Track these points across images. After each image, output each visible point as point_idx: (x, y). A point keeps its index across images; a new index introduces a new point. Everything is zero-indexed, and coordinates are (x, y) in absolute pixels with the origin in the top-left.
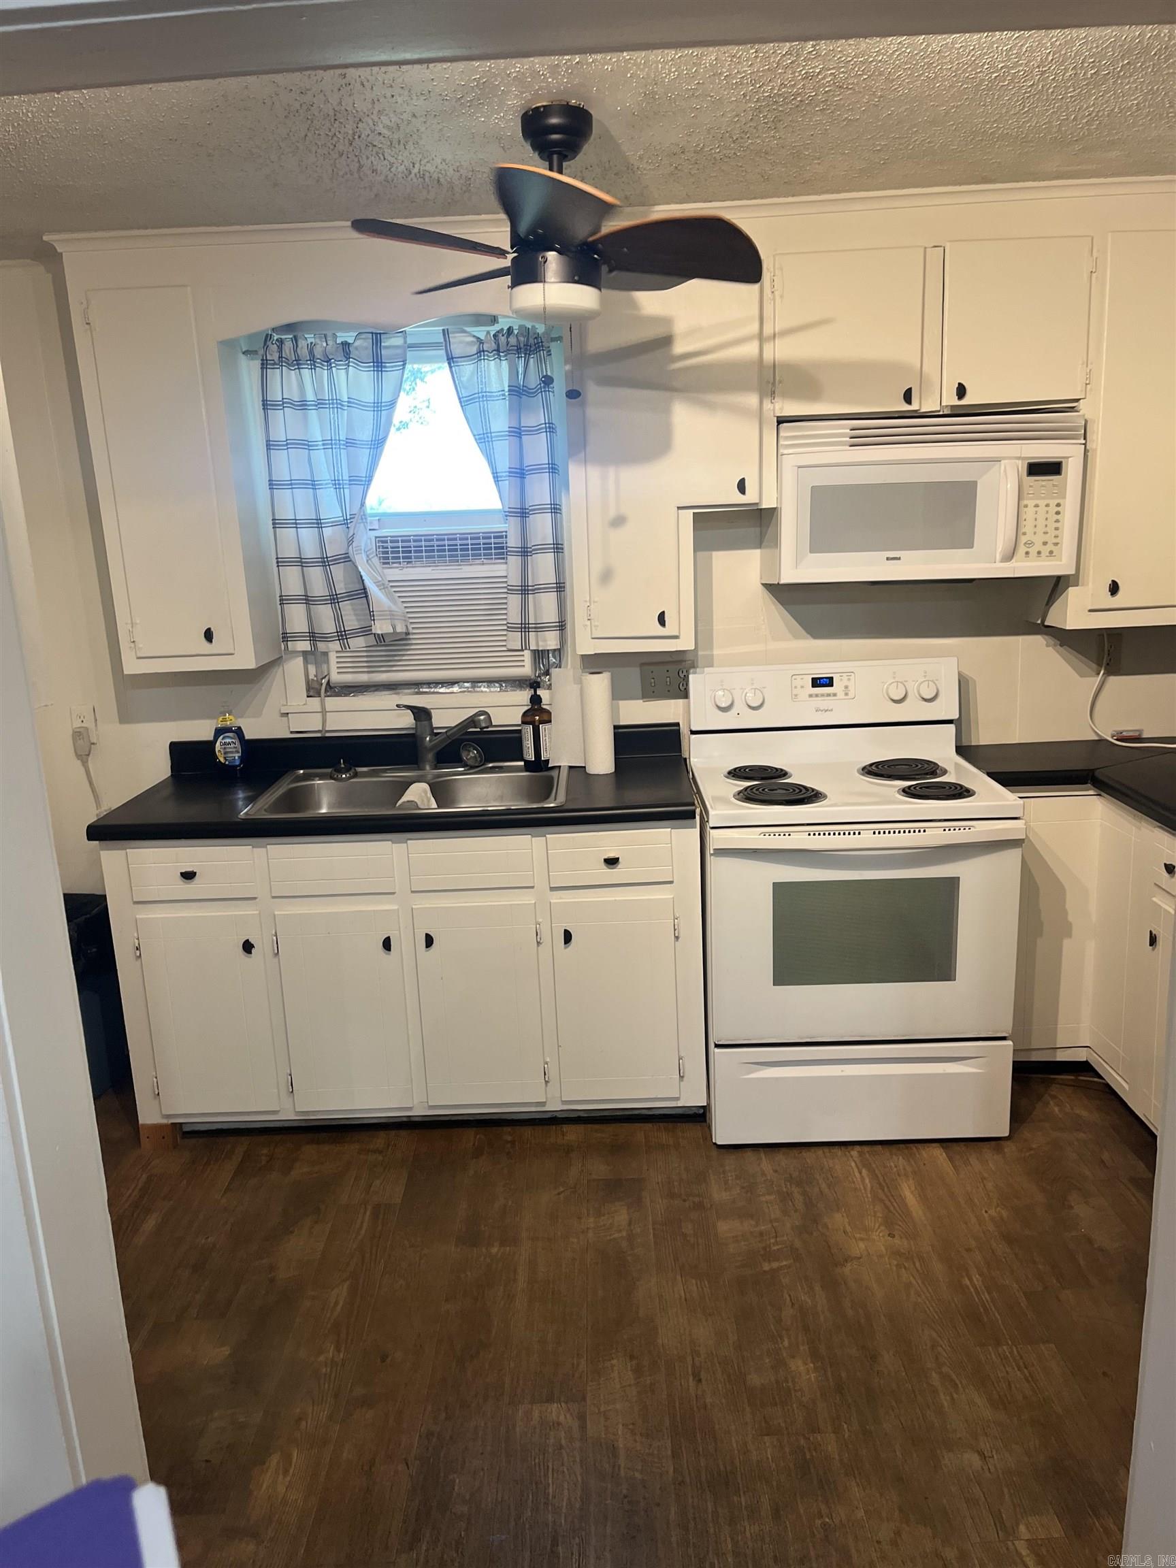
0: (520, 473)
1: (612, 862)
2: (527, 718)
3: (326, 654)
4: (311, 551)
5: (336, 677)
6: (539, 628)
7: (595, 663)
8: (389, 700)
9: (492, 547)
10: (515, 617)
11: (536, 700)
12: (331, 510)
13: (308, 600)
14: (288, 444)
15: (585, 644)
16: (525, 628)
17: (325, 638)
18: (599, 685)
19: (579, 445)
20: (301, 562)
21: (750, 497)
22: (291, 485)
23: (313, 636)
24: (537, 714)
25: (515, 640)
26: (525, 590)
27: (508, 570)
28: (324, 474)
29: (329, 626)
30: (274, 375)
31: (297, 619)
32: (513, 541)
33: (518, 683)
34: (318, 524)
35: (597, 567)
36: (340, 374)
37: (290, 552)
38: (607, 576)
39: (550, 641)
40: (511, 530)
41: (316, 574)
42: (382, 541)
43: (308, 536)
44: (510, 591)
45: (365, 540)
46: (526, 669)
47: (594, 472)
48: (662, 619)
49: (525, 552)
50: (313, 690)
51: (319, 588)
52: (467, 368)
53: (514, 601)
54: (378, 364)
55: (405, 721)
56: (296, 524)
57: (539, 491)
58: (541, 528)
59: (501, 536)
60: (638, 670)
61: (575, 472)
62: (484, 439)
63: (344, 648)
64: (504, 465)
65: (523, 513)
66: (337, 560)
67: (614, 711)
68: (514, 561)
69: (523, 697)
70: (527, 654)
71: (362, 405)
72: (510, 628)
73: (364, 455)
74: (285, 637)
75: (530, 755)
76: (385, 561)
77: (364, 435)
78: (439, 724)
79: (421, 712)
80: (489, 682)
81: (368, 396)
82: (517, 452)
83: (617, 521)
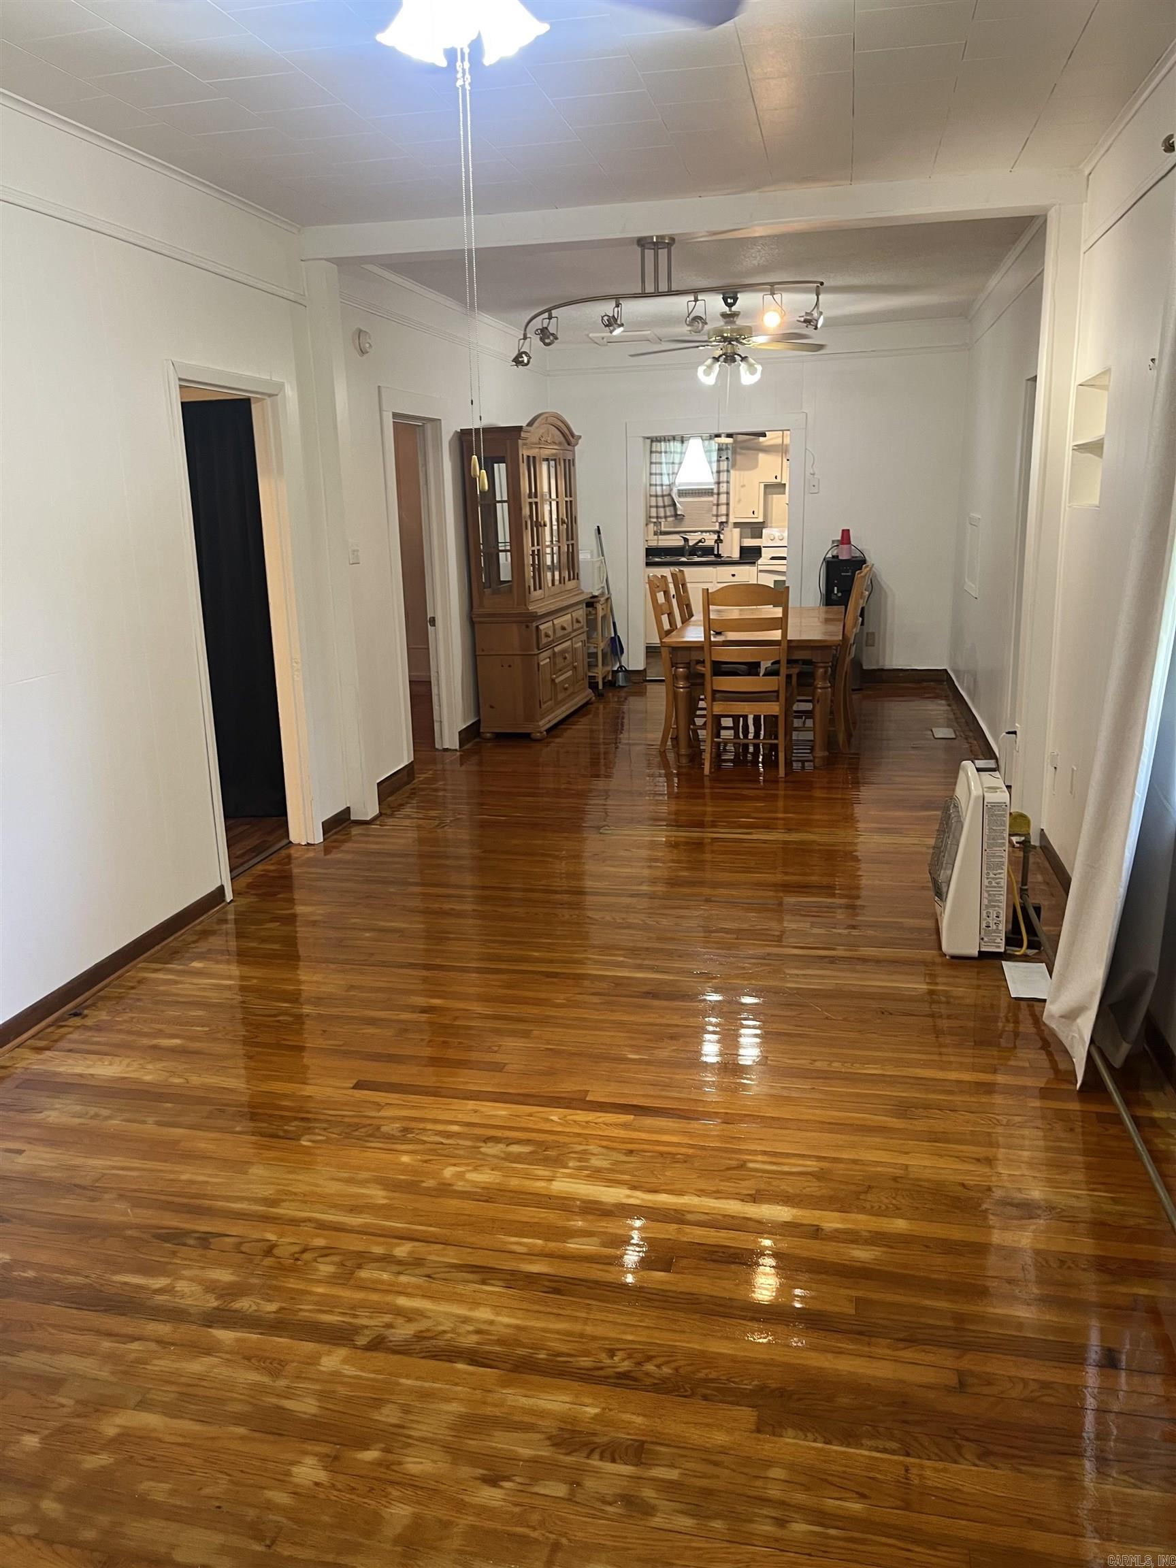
0: (719, 472)
1: (733, 575)
2: (716, 542)
3: (660, 523)
4: (659, 493)
5: (663, 529)
6: (722, 515)
7: (736, 525)
8: (677, 537)
9: (709, 492)
10: (715, 513)
11: (719, 536)
12: (666, 481)
13: (657, 507)
14: (656, 463)
15: (732, 520)
16: (717, 516)
17: (661, 518)
18: (737, 531)
19: (734, 466)
20: (656, 496)
21: (779, 480)
22: (656, 474)
23: (657, 517)
24: (719, 541)
25: (714, 519)
26: (718, 505)
27: (714, 499)
28: (664, 471)
29: (662, 514)
30: (654, 444)
31: (653, 512)
32: (715, 491)
33: (714, 532)
34: (662, 485)
35: (737, 499)
36: (672, 443)
37: (654, 493)
38: (739, 501)
39: (724, 519)
40: (714, 487)
41: (660, 499)
42: (679, 490)
43: (659, 488)
44: (714, 505)
45: (675, 490)
46: (717, 528)
47: (737, 472)
48: (753, 513)
49: (718, 494)
50: (655, 534)
51: (661, 504)
52: (707, 442)
53: (715, 507)
54: (682, 442)
55: (682, 543)
56: (656, 485)
57: (724, 477)
58: (724, 488)
59: (712, 489)
60: (749, 530)
61: (732, 472)
62: (710, 462)
63: (666, 521)
64: (715, 470)
65: (719, 483)
66: (666, 496)
67: (740, 542)
68: (716, 496)
69: (715, 537)
70: (717, 524)
71: (677, 453)
72: (713, 516)
73: (676, 466)
74: (650, 517)
75: (716, 553)
76: (679, 496)
77: (677, 461)
78: (691, 543)
79: (686, 540)
80: (706, 532)
81: (679, 450)
82: (719, 466)
83: (743, 486)
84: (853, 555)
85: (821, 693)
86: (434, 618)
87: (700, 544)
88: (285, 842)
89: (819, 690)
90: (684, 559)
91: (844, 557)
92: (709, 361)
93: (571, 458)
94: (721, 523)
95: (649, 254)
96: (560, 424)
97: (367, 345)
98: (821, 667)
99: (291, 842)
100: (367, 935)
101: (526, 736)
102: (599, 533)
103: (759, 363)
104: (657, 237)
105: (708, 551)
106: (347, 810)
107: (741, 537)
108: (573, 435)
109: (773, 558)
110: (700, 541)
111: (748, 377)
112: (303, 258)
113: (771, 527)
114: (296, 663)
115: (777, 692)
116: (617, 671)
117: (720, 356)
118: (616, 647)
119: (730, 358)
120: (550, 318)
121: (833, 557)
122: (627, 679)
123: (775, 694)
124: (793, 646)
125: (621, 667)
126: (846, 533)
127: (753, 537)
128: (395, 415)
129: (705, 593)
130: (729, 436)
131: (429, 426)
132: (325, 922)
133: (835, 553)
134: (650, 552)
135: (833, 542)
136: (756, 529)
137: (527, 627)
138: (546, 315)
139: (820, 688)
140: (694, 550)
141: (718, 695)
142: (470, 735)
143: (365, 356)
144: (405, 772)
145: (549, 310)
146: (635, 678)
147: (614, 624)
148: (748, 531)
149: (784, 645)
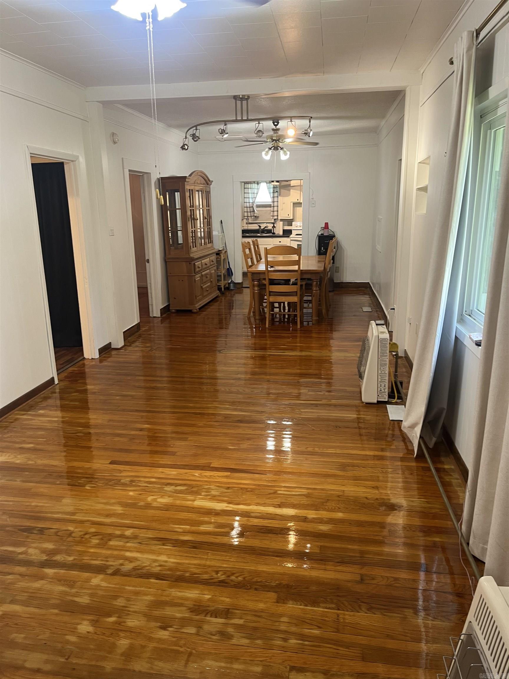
0: (273, 197)
1: (280, 242)
3: (249, 219)
4: (248, 206)
5: (250, 222)
6: (275, 216)
7: (281, 220)
8: (256, 225)
9: (270, 206)
10: (272, 215)
11: (274, 225)
12: (251, 201)
13: (247, 212)
14: (247, 193)
15: (279, 218)
18: (281, 223)
19: (280, 195)
20: (247, 207)
21: (299, 201)
22: (247, 198)
23: (248, 217)
24: (274, 227)
25: (272, 218)
26: (273, 211)
27: (272, 209)
28: (250, 196)
29: (249, 215)
30: (246, 185)
31: (246, 214)
32: (272, 205)
33: (272, 223)
36: (253, 185)
37: (245, 206)
38: (282, 210)
40: (272, 203)
41: (248, 209)
42: (257, 205)
43: (248, 204)
45: (255, 205)
46: (273, 221)
47: (281, 197)
48: (288, 215)
49: (274, 207)
50: (247, 224)
51: (249, 211)
52: (268, 184)
53: (272, 213)
54: (258, 184)
55: (258, 228)
56: (247, 203)
57: (276, 199)
58: (276, 204)
59: (271, 205)
61: (279, 197)
62: (270, 193)
63: (251, 218)
64: (272, 196)
65: (274, 202)
66: (251, 207)
67: (283, 228)
68: (272, 208)
69: (272, 225)
70: (273, 220)
71: (255, 189)
72: (271, 216)
73: (255, 195)
74: (244, 216)
75: (273, 232)
76: (257, 208)
77: (256, 192)
78: (262, 228)
79: (260, 226)
80: (268, 223)
81: (256, 188)
82: (273, 195)
83: (284, 203)
84: (330, 234)
85: (315, 293)
86: (148, 259)
87: (266, 228)
88: (82, 358)
89: (314, 291)
90: (259, 235)
91: (326, 234)
92: (267, 149)
93: (209, 191)
94: (275, 219)
95: (239, 103)
96: (204, 175)
97: (117, 140)
98: (315, 281)
99: (85, 358)
100: (117, 398)
101: (190, 311)
102: (222, 223)
103: (288, 151)
104: (242, 95)
105: (269, 231)
106: (110, 343)
107: (284, 225)
108: (209, 180)
109: (297, 235)
110: (266, 227)
111: (284, 156)
112: (87, 101)
113: (296, 221)
114: (86, 279)
115: (296, 292)
116: (230, 283)
117: (272, 147)
118: (229, 272)
119: (276, 148)
120: (196, 129)
121: (322, 234)
122: (234, 287)
123: (296, 293)
124: (303, 272)
125: (232, 281)
126: (327, 224)
127: (288, 226)
128: (130, 171)
129: (266, 249)
130: (277, 182)
131: (145, 176)
132: (99, 392)
133: (322, 233)
134: (244, 231)
135: (321, 228)
136: (290, 222)
137: (190, 263)
138: (195, 128)
139: (315, 290)
140: (264, 231)
141: (271, 293)
142: (165, 310)
143: (116, 144)
144: (136, 326)
145: (196, 126)
146: (238, 286)
147: (229, 262)
148: (286, 223)
149: (299, 272)
